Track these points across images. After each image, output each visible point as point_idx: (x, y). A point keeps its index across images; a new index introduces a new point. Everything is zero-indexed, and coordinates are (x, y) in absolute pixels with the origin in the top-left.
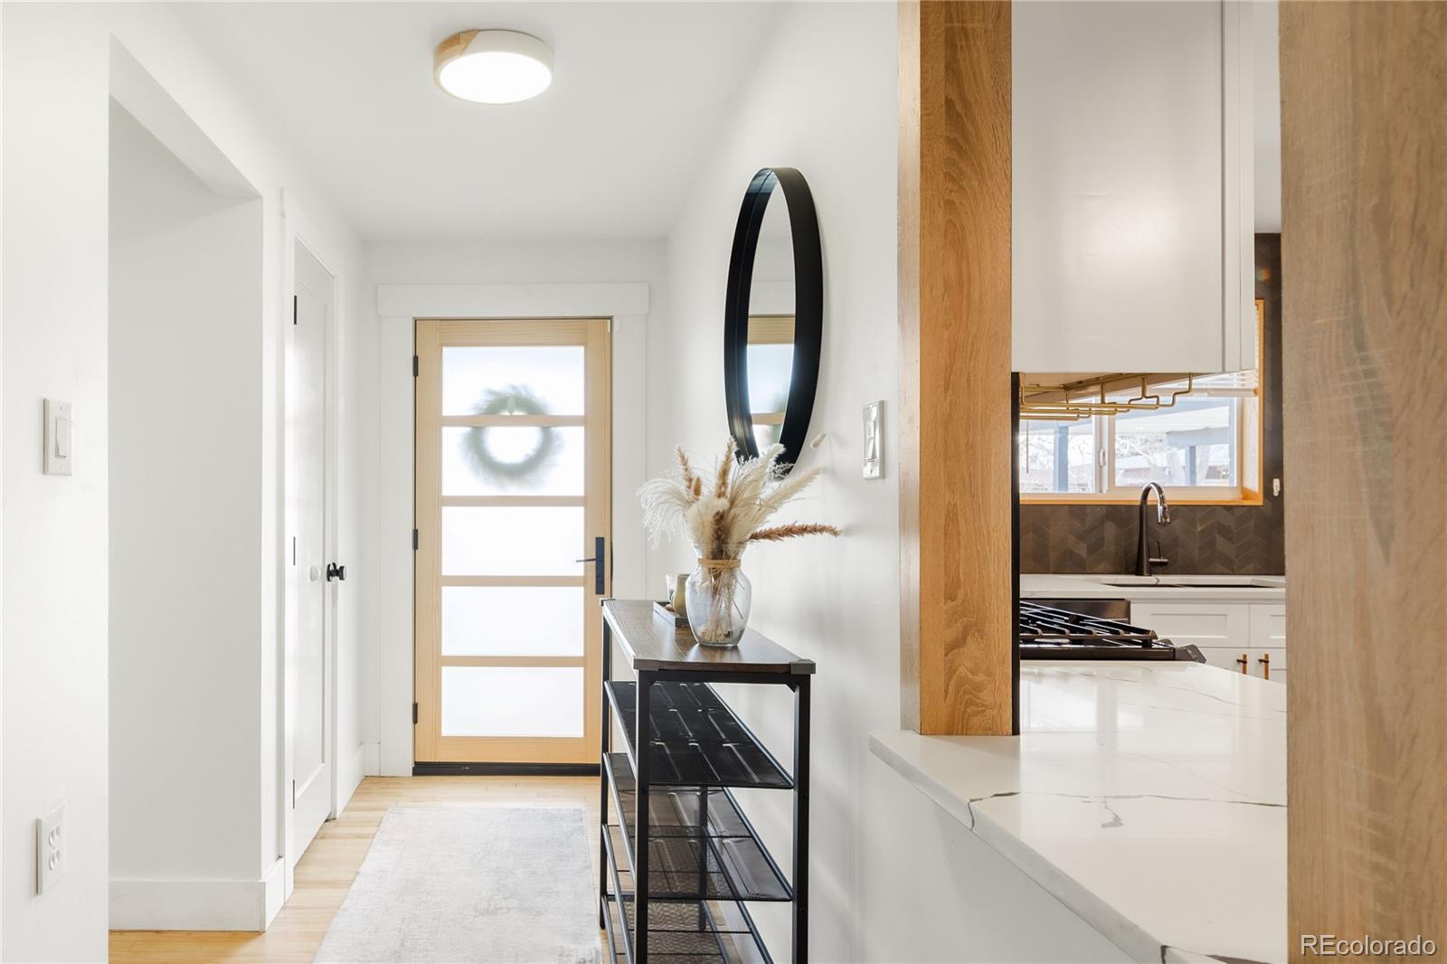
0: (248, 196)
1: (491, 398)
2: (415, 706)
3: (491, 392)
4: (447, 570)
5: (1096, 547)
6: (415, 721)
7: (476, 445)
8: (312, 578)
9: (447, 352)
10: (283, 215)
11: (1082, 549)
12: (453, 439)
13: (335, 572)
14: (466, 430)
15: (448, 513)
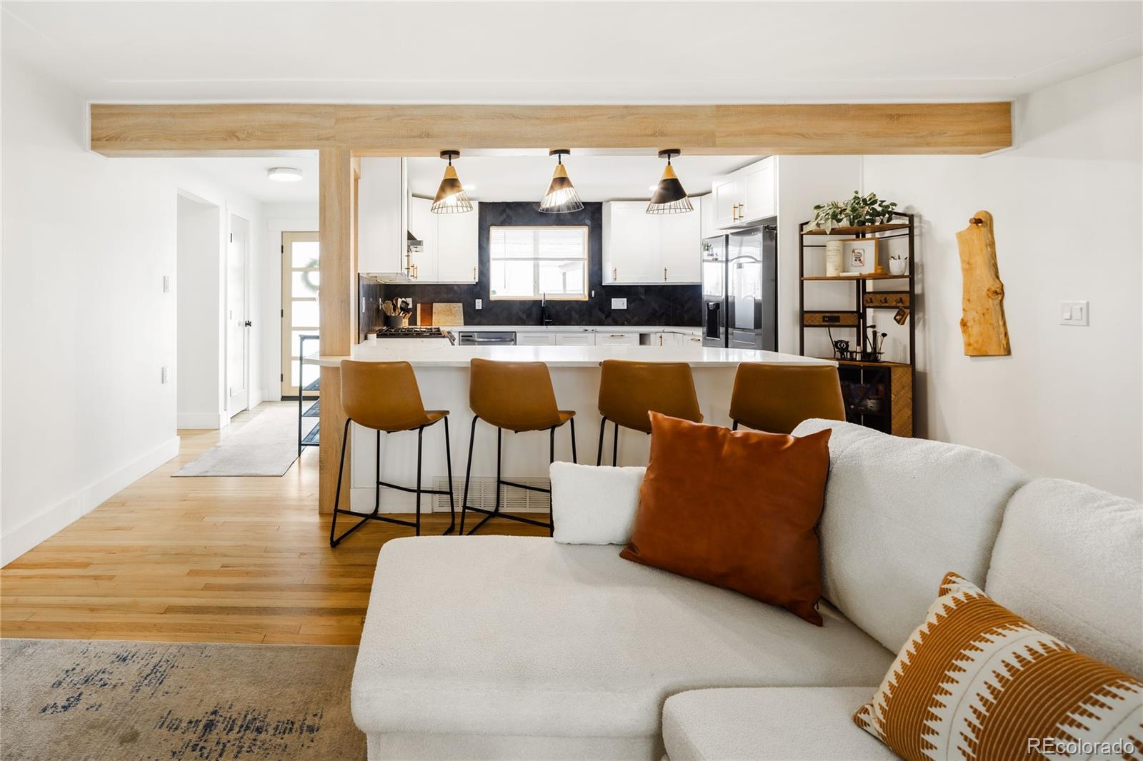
0: (214, 207)
1: (311, 261)
2: (282, 375)
3: (311, 259)
4: (294, 324)
5: (529, 316)
6: (282, 381)
7: (305, 279)
8: (239, 325)
9: (294, 243)
10: (227, 209)
11: (524, 317)
12: (297, 277)
13: (248, 324)
14: (301, 273)
15: (294, 303)
